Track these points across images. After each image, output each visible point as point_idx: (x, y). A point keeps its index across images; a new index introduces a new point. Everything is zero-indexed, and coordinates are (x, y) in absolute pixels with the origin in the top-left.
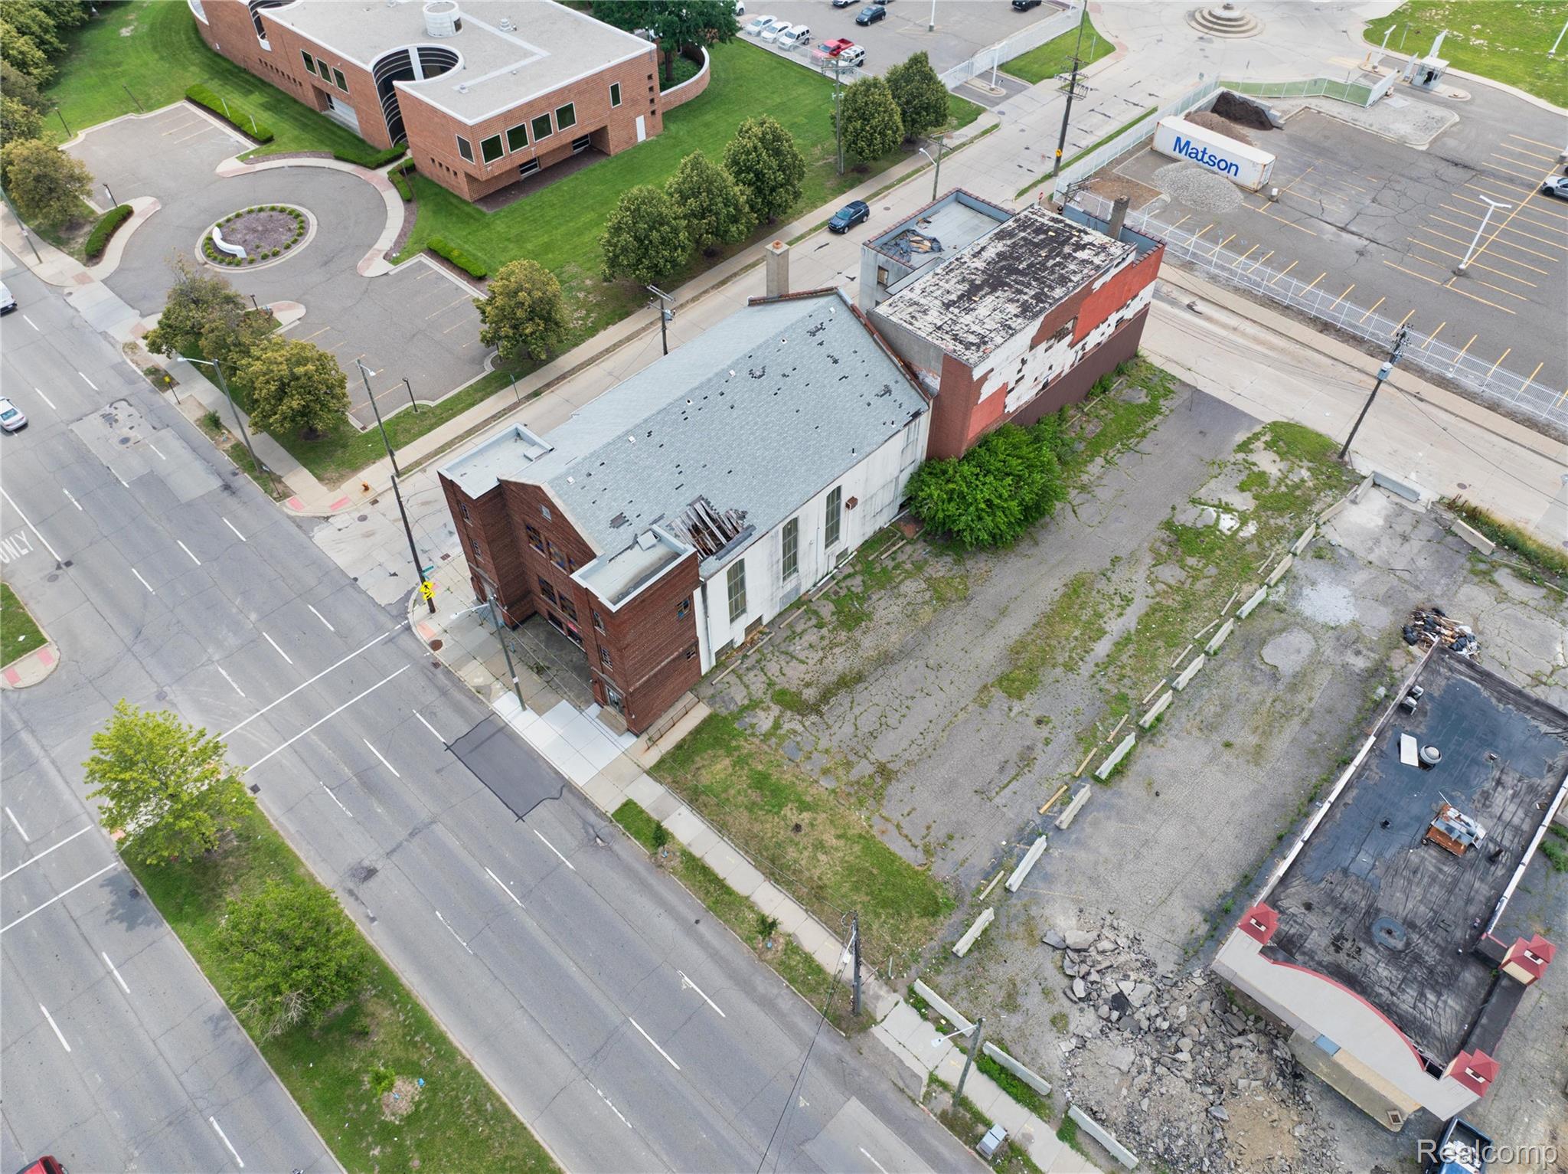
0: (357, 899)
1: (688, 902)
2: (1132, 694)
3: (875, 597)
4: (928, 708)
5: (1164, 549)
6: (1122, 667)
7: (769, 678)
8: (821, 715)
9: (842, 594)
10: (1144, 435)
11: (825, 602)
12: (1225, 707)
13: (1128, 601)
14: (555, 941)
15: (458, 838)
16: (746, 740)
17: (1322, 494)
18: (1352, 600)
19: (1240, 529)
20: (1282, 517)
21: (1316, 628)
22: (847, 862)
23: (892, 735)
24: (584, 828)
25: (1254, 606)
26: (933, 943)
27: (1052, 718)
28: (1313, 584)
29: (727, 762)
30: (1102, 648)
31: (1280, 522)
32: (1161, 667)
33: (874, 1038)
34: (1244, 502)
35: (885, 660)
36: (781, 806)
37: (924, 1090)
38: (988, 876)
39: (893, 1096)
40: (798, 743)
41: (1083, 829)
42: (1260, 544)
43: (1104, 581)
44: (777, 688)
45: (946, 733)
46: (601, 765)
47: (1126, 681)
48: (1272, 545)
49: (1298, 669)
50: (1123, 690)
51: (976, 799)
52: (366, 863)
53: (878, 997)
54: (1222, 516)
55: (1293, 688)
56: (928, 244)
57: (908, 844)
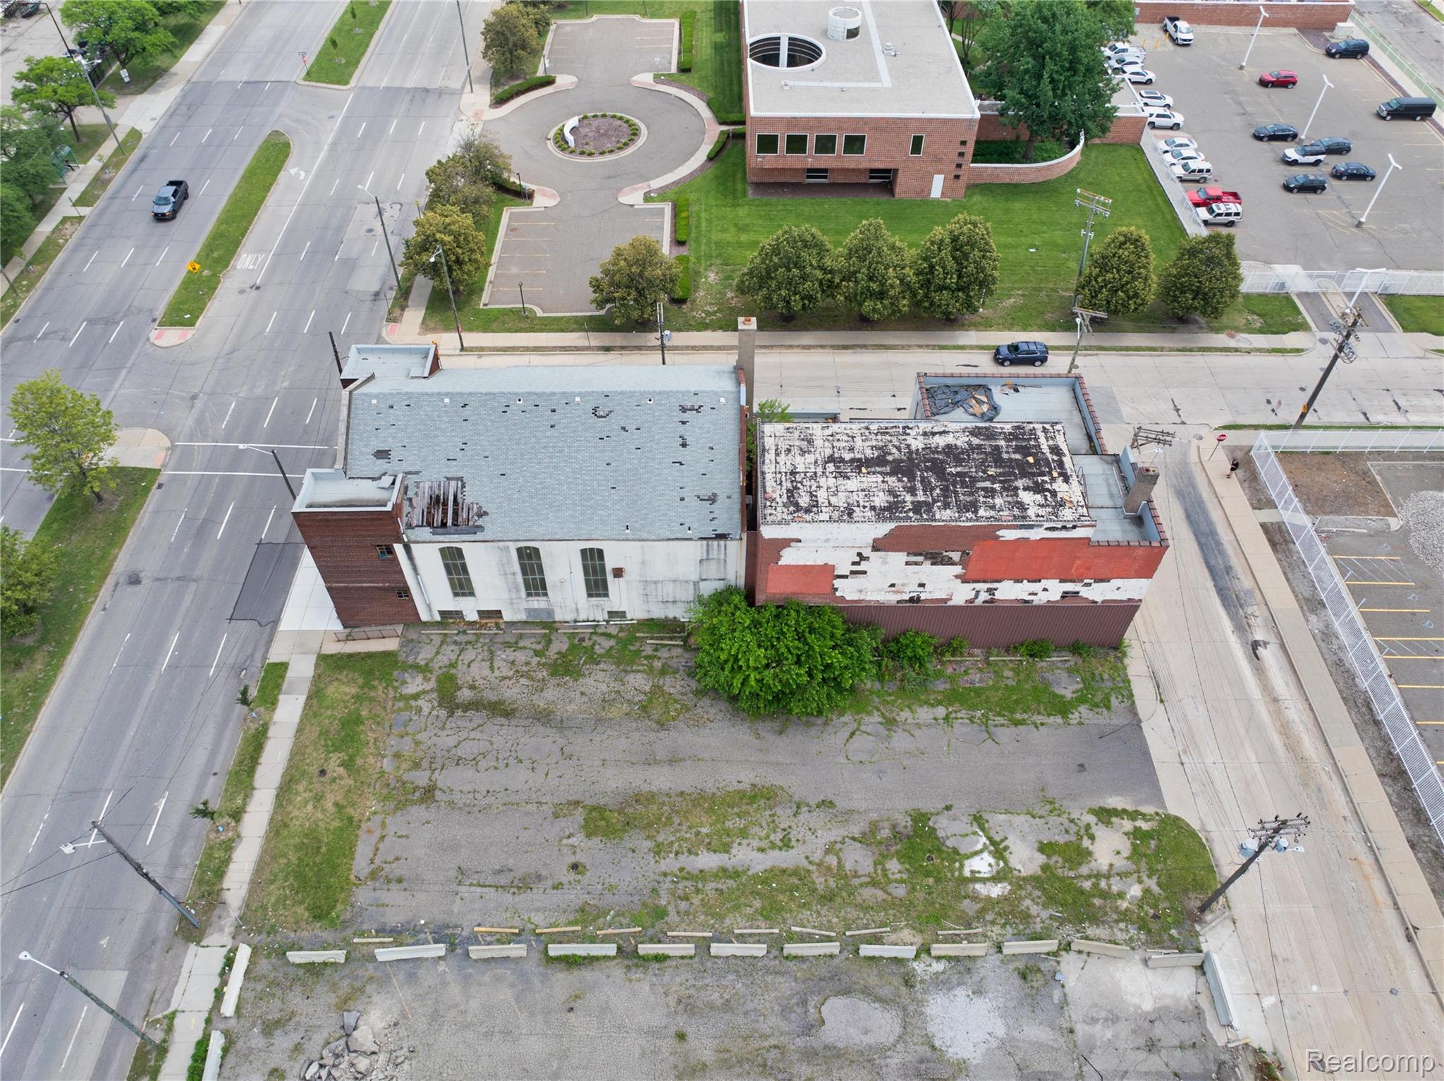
0: (114, 591)
1: (227, 758)
2: (672, 917)
3: (602, 666)
4: (519, 778)
5: (885, 833)
6: (698, 891)
7: (457, 660)
8: (451, 714)
9: (584, 644)
10: (1017, 723)
11: (565, 639)
12: (727, 1006)
13: (786, 844)
14: (147, 708)
15: (192, 602)
16: (386, 688)
17: (1122, 925)
18: (994, 1043)
19: (984, 881)
20: (1045, 906)
21: (917, 1031)
22: (317, 825)
23: (469, 773)
24: (248, 657)
25: (886, 955)
26: (292, 935)
27: (588, 874)
28: (978, 992)
29: (353, 690)
30: (707, 861)
31: (1034, 910)
32: (728, 922)
33: (185, 953)
34: (1025, 859)
35: (544, 717)
36: (337, 749)
37: (159, 1016)
38: (381, 931)
39: (144, 998)
40: (411, 720)
41: (483, 973)
42: (983, 910)
43: (790, 812)
44: (453, 671)
45: (505, 808)
46: (306, 627)
47: (683, 905)
48: (993, 923)
49: (839, 1045)
50: (670, 908)
51: (453, 873)
52: (142, 575)
53: (221, 930)
54: (985, 855)
55: (809, 1055)
56: (985, 408)
57: (371, 855)
